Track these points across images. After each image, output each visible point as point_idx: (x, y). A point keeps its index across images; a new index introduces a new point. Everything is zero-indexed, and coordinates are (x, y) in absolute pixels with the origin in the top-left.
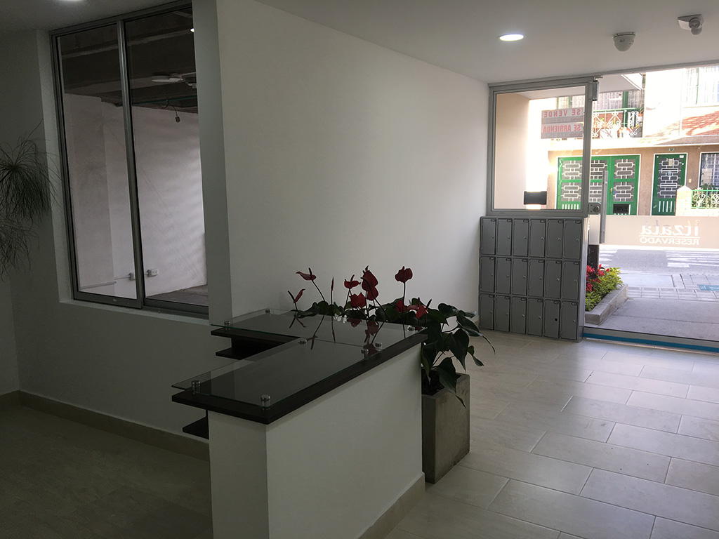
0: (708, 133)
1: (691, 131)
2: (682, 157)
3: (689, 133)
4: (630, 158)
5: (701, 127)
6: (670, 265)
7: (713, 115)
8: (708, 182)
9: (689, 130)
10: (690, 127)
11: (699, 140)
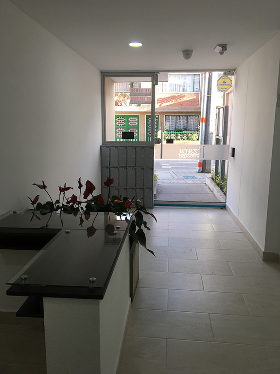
0: (168, 106)
1: (161, 105)
2: (157, 117)
3: (160, 106)
4: (135, 116)
5: (166, 103)
6: (163, 167)
7: (169, 97)
8: (168, 129)
9: (160, 104)
10: (160, 102)
11: (164, 109)
